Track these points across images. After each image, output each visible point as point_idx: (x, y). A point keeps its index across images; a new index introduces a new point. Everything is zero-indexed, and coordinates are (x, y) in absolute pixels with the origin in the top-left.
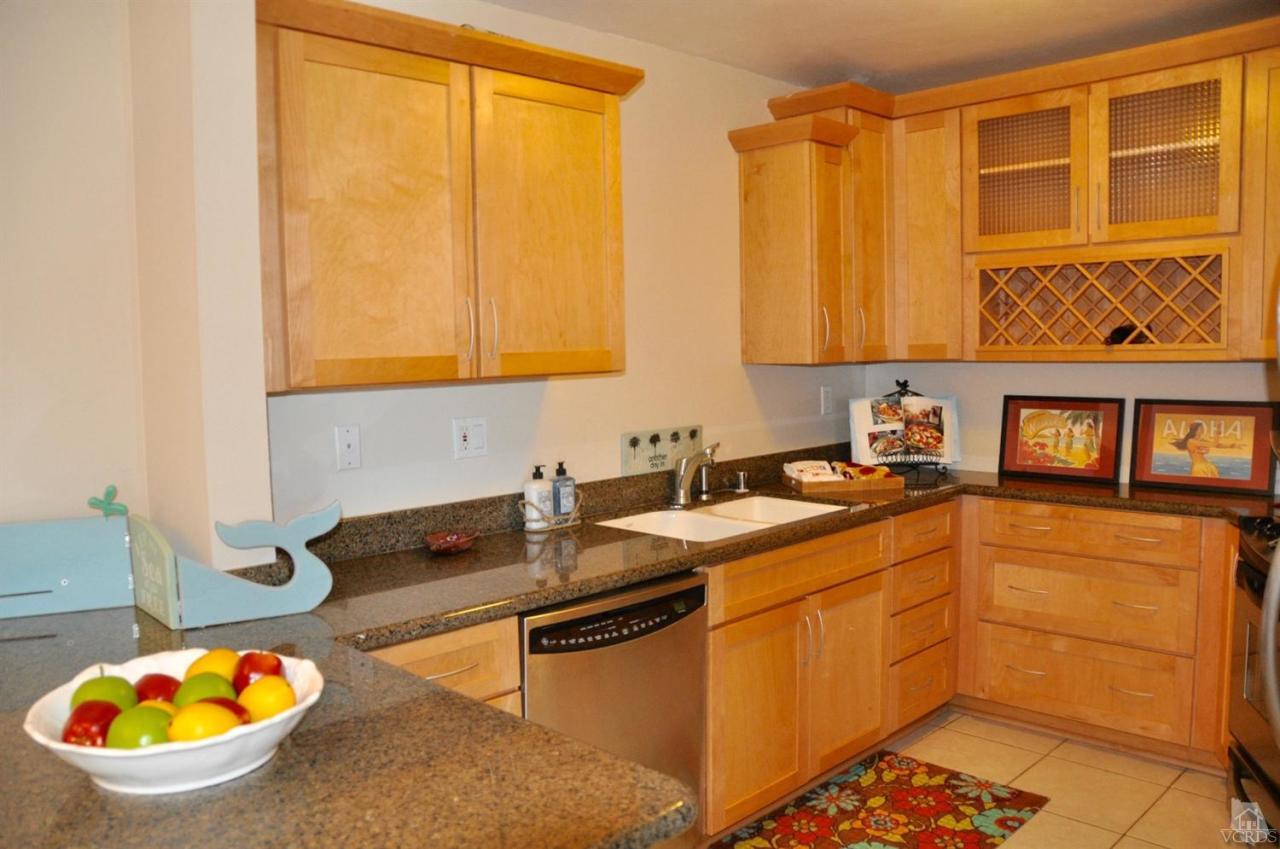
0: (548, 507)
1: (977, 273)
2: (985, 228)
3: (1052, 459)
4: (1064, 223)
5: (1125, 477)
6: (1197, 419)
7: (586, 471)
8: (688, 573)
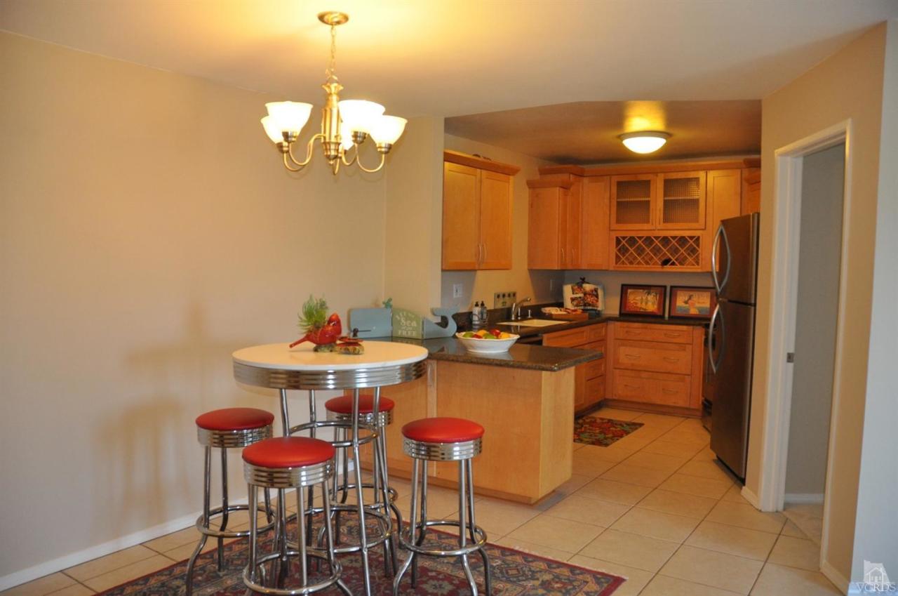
0: (480, 316)
1: (615, 238)
2: (618, 221)
3: (641, 308)
4: (648, 222)
5: (667, 315)
6: (691, 293)
7: (490, 305)
8: (536, 335)
